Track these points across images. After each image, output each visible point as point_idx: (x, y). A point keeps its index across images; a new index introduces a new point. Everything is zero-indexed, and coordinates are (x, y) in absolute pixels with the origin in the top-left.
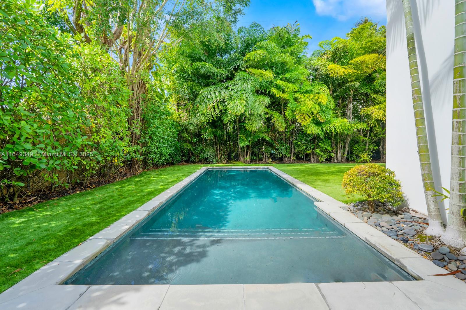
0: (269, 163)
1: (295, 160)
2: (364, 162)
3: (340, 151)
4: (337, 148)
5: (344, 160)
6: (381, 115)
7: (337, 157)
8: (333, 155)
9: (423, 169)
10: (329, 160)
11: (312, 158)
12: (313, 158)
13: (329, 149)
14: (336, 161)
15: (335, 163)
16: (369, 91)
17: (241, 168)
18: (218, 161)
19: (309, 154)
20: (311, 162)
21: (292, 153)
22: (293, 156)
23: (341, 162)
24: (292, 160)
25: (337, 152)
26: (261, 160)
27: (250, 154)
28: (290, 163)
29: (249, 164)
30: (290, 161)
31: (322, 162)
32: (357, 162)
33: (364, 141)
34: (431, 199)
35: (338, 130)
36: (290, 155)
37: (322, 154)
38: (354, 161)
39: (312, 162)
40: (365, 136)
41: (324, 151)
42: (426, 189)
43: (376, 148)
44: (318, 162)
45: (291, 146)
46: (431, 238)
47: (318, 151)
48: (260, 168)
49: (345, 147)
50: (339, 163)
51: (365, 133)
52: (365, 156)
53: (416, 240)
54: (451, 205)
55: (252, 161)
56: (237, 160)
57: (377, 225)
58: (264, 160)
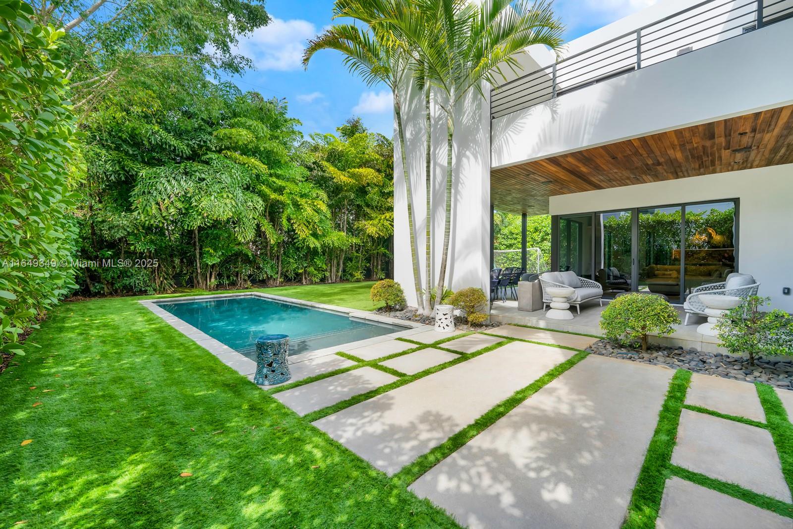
0: (247, 288)
1: (282, 283)
2: (358, 281)
3: (334, 269)
4: (331, 266)
5: (338, 279)
6: (374, 232)
7: (331, 276)
8: (327, 274)
9: (415, 280)
10: (323, 280)
11: (304, 279)
12: (306, 278)
13: (324, 267)
14: (330, 281)
15: (329, 283)
16: (363, 204)
17: (211, 298)
18: (155, 290)
19: (301, 274)
20: (302, 283)
21: (279, 273)
22: (281, 278)
23: (335, 282)
24: (278, 282)
25: (331, 270)
26: (233, 284)
27: (215, 276)
28: (276, 287)
29: (216, 292)
30: (276, 283)
31: (316, 283)
32: (351, 282)
33: (357, 257)
34: (419, 295)
35: (336, 244)
36: (276, 276)
37: (316, 272)
38: (348, 280)
39: (304, 283)
40: (357, 252)
41: (318, 269)
42: (417, 291)
43: (368, 265)
44: (312, 283)
45: (278, 263)
46: (419, 315)
47: (312, 269)
48: (240, 296)
49: (338, 264)
50: (333, 283)
51: (358, 248)
52: (358, 275)
53: (414, 317)
54: (426, 296)
55: (219, 287)
56: (192, 287)
57: (395, 317)
58: (239, 285)
